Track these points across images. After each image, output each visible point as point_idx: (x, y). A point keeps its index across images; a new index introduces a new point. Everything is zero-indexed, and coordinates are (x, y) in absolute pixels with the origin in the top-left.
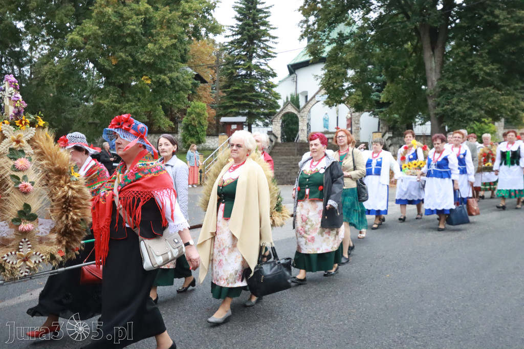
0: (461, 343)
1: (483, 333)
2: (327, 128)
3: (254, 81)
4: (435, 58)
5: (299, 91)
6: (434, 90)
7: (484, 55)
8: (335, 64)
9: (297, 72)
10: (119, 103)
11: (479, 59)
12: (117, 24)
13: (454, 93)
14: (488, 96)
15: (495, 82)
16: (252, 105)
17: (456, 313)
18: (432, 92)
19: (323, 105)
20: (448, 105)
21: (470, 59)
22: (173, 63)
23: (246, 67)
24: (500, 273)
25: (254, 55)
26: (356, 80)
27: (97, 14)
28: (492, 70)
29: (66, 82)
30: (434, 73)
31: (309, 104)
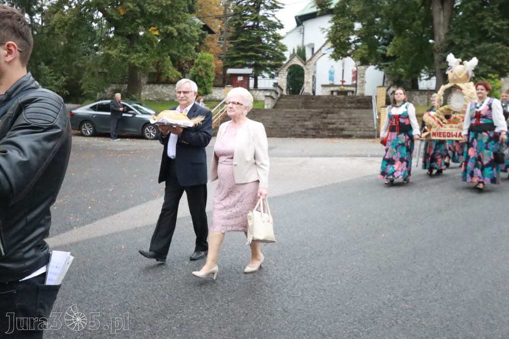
0: (450, 307)
1: (472, 298)
2: (333, 81)
3: (261, 32)
4: (443, 12)
5: (306, 43)
6: (441, 45)
7: (495, 9)
8: (343, 16)
9: (304, 23)
10: (128, 54)
11: (490, 14)
13: (461, 49)
14: (496, 52)
15: (505, 37)
16: (258, 56)
17: (447, 276)
18: (439, 47)
19: (328, 59)
21: (480, 14)
22: (181, 14)
23: (254, 18)
24: (494, 235)
25: (262, 5)
26: (362, 34)
28: (502, 25)
29: (76, 32)
30: (442, 28)
31: (315, 57)
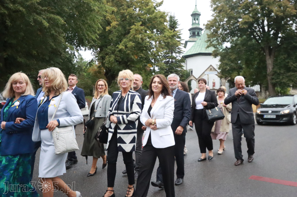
4: (271, 59)
9: (187, 59)
12: (140, 42)
13: (280, 75)
18: (270, 73)
20: (278, 79)
21: (287, 61)
27: (132, 37)
30: (270, 66)
31: (202, 76)
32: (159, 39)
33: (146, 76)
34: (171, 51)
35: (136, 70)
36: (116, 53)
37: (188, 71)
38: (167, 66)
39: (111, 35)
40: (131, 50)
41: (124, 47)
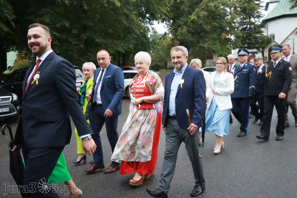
9: (268, 23)
12: (213, 10)
23: (249, 23)
25: (252, 16)
27: (204, 6)
31: (285, 41)
32: (233, 4)
33: (221, 46)
34: (249, 16)
35: (210, 41)
36: (188, 24)
37: (269, 37)
38: (245, 33)
39: (183, 5)
40: (203, 19)
41: (196, 18)
